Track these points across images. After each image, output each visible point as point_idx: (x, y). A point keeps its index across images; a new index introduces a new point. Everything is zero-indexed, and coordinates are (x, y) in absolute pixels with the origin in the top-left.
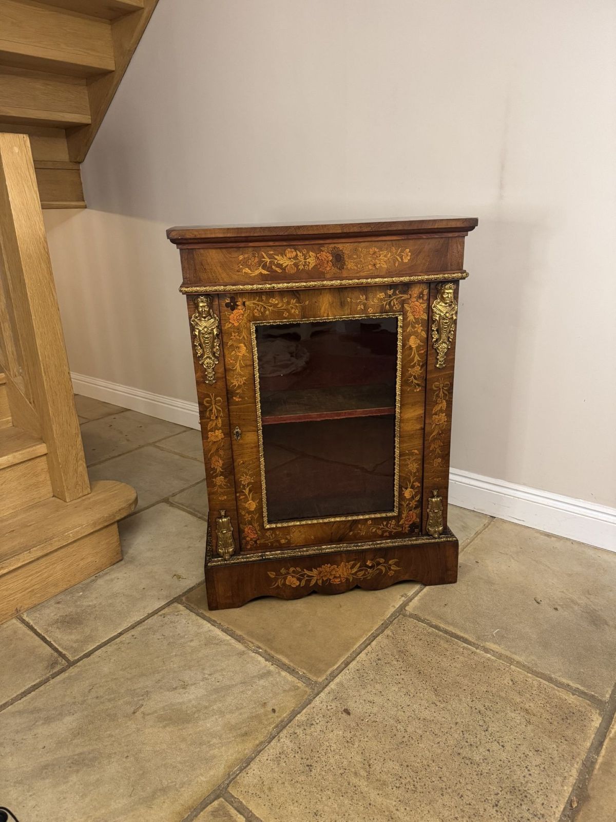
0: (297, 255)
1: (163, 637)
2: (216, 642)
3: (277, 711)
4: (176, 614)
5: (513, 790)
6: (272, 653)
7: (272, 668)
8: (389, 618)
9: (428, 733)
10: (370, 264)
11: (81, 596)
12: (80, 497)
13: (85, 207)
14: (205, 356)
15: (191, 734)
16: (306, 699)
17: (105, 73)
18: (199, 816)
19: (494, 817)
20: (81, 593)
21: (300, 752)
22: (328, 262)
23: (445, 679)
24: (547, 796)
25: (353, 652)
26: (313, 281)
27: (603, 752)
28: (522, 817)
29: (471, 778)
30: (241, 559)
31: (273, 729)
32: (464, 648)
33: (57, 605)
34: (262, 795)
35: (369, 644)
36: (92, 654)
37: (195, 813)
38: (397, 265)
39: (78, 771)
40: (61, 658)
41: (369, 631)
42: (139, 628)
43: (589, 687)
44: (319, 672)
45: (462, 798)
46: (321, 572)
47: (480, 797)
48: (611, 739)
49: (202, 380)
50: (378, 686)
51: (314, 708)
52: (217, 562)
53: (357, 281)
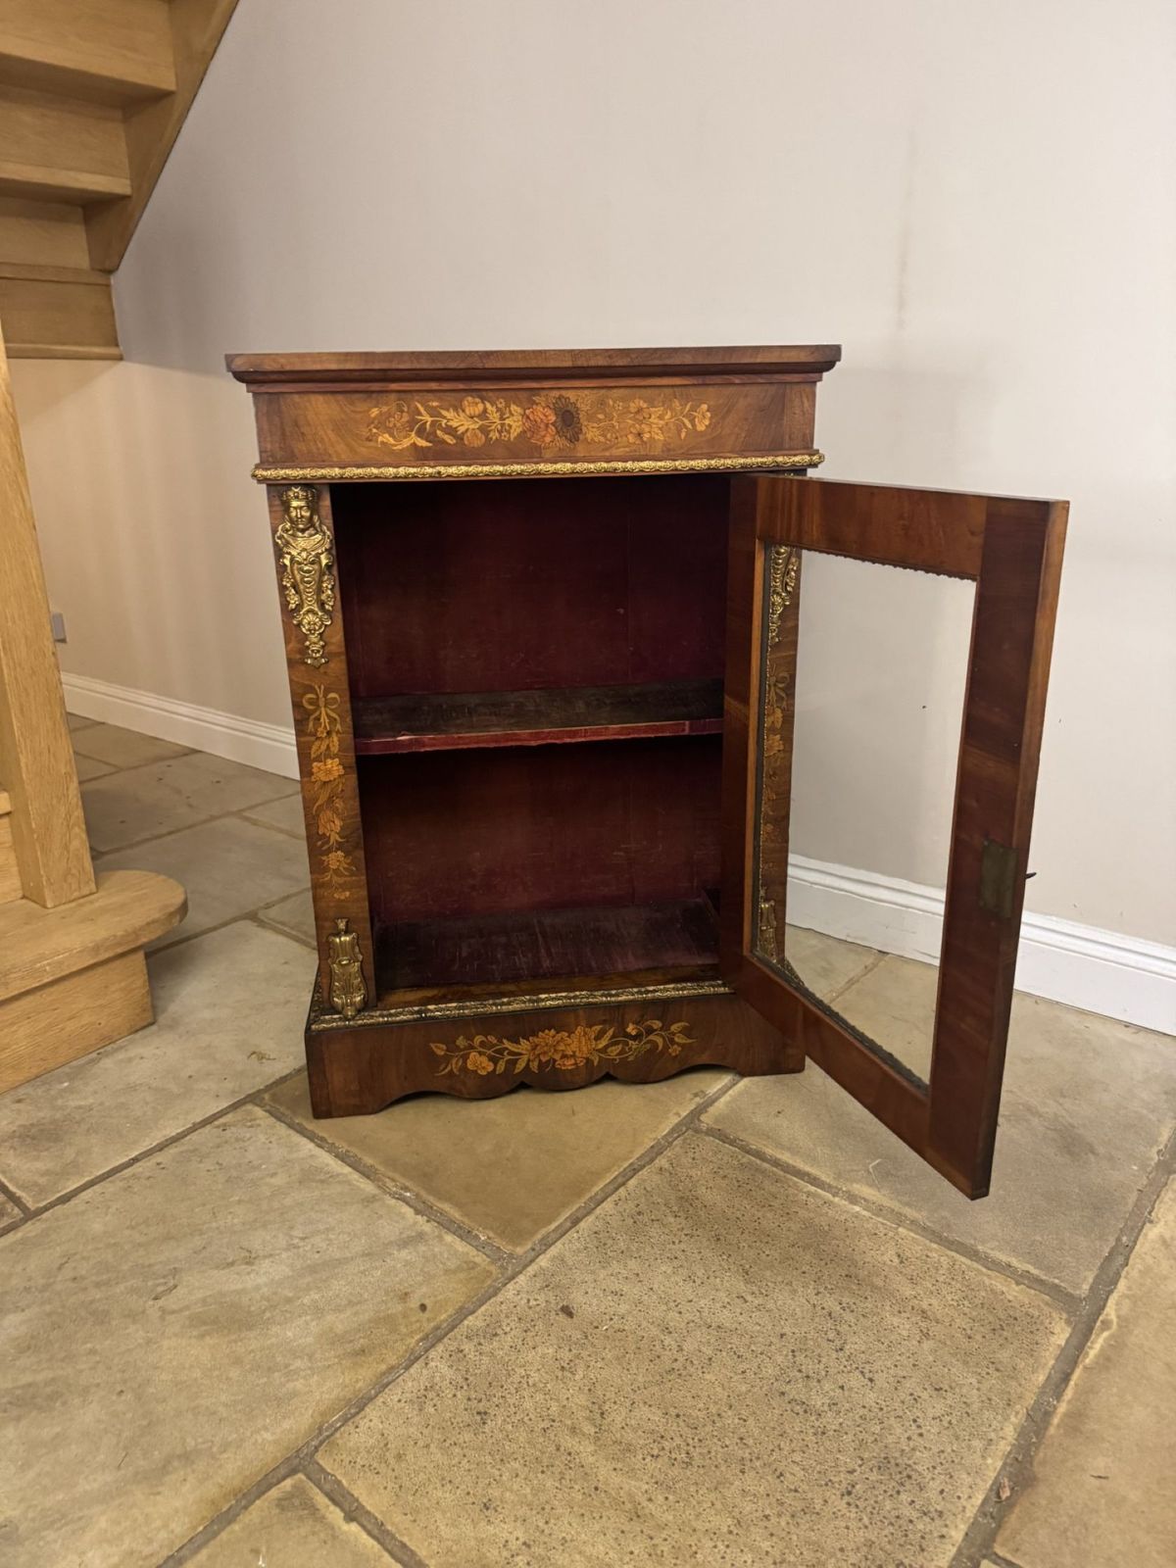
0: (485, 411)
1: (217, 1167)
2: (322, 1177)
3: (429, 1308)
4: (249, 1124)
5: (884, 1464)
6: (431, 1199)
7: (428, 1228)
8: (666, 1135)
9: (724, 1354)
10: (631, 433)
11: (65, 1090)
12: (73, 901)
13: (121, 358)
14: (305, 609)
15: (252, 1351)
16: (490, 1286)
17: (159, 97)
18: (253, 1507)
19: (842, 1516)
20: (66, 1084)
21: (465, 1387)
22: (547, 425)
23: (767, 1253)
24: (951, 1477)
25: (591, 1198)
26: (518, 463)
27: (1069, 1393)
28: (898, 1517)
29: (803, 1440)
30: (377, 1017)
31: (418, 1342)
32: (809, 1194)
33: (17, 1106)
34: (382, 1468)
35: (624, 1184)
36: (73, 1196)
37: (243, 1503)
38: (683, 435)
39: (18, 1419)
40: (12, 1204)
41: (626, 1159)
42: (172, 1151)
43: (1049, 1269)
44: (518, 1237)
45: (782, 1478)
46: (537, 1046)
47: (817, 1476)
48: (1085, 1368)
49: (298, 656)
50: (633, 1264)
51: (502, 1303)
52: (330, 1022)
53: (605, 465)
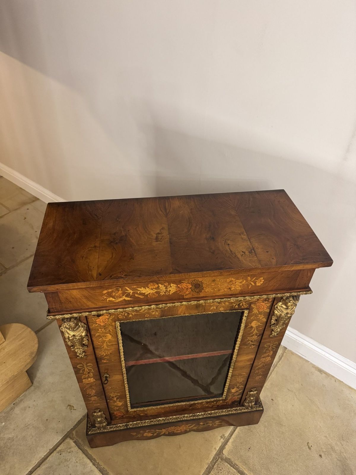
0: (159, 287)
4: (69, 451)
8: (212, 461)
11: (4, 427)
14: (76, 347)
22: (187, 289)
30: (112, 428)
38: (250, 288)
42: (43, 467)
46: (168, 430)
49: (74, 356)
52: (95, 431)
53: (212, 300)
